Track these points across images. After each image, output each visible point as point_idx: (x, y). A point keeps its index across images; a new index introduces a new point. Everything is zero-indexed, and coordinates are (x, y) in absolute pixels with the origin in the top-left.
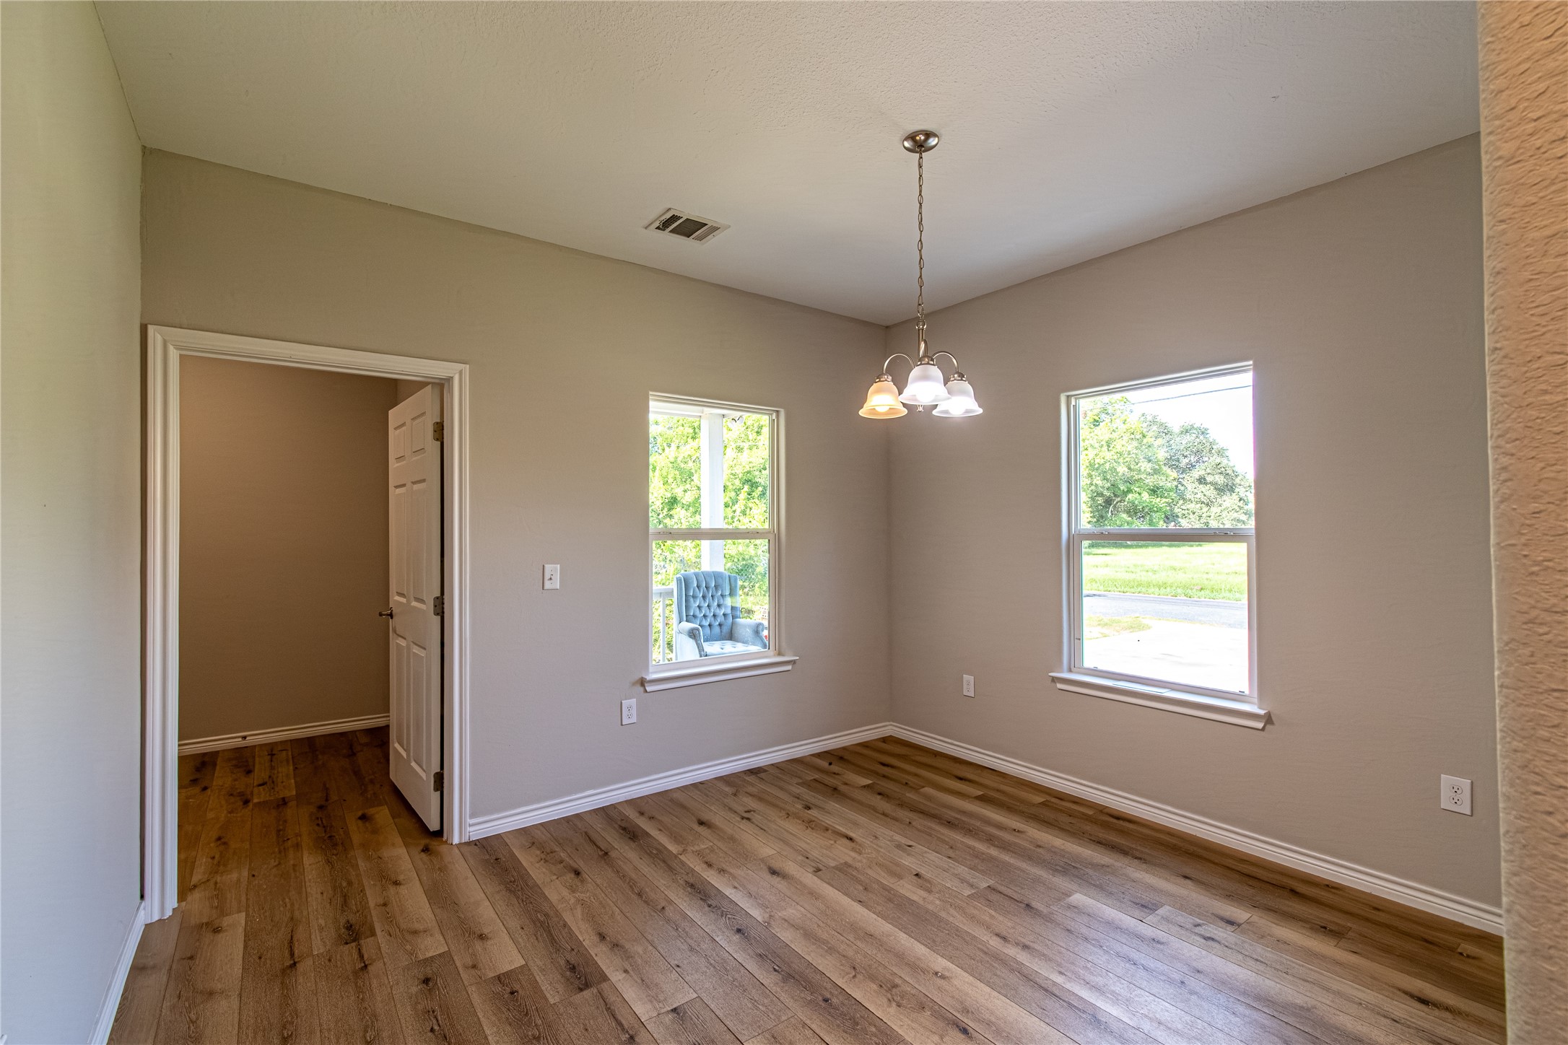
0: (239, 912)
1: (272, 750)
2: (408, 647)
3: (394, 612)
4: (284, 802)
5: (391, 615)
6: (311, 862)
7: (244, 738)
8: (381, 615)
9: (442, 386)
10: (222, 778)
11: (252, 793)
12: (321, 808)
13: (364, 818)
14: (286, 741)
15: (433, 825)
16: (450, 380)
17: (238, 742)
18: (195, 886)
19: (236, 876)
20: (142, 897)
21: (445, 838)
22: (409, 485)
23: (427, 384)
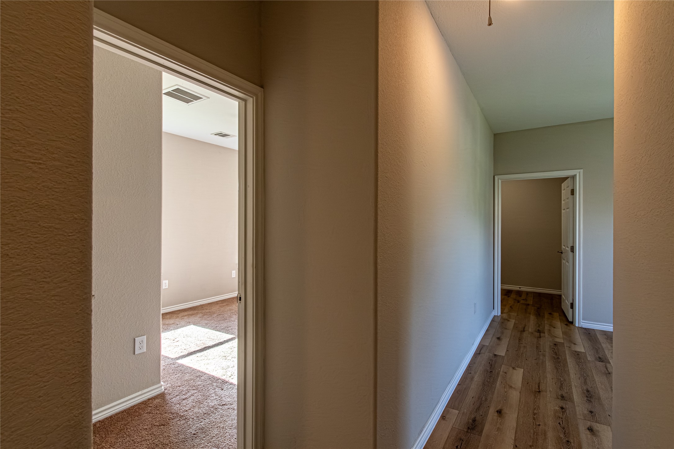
0: (514, 319)
1: (527, 293)
2: (565, 263)
3: (563, 252)
4: (528, 305)
5: (562, 253)
6: (532, 318)
7: (520, 288)
8: (558, 252)
9: (574, 177)
10: (513, 296)
11: (520, 301)
12: (538, 308)
13: (550, 314)
14: (532, 292)
15: (570, 320)
16: (576, 175)
17: (518, 289)
18: (504, 313)
19: (513, 314)
20: (494, 309)
21: (574, 324)
22: (566, 209)
23: (569, 177)
